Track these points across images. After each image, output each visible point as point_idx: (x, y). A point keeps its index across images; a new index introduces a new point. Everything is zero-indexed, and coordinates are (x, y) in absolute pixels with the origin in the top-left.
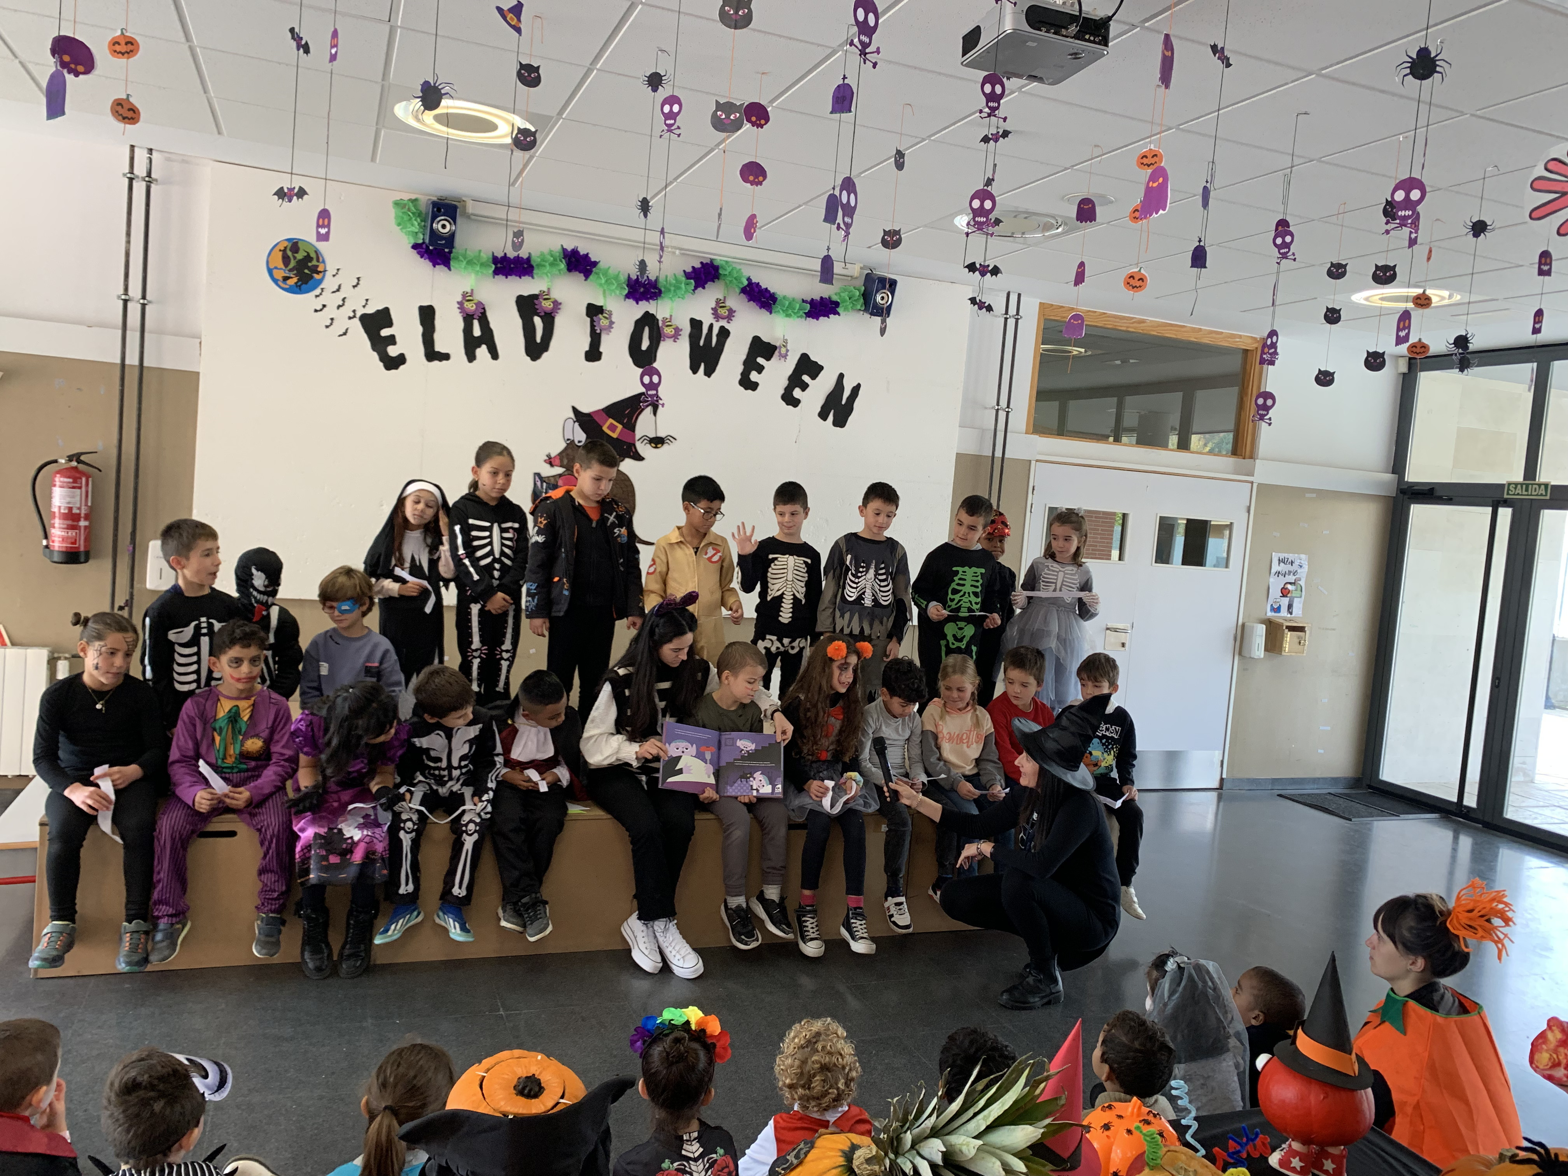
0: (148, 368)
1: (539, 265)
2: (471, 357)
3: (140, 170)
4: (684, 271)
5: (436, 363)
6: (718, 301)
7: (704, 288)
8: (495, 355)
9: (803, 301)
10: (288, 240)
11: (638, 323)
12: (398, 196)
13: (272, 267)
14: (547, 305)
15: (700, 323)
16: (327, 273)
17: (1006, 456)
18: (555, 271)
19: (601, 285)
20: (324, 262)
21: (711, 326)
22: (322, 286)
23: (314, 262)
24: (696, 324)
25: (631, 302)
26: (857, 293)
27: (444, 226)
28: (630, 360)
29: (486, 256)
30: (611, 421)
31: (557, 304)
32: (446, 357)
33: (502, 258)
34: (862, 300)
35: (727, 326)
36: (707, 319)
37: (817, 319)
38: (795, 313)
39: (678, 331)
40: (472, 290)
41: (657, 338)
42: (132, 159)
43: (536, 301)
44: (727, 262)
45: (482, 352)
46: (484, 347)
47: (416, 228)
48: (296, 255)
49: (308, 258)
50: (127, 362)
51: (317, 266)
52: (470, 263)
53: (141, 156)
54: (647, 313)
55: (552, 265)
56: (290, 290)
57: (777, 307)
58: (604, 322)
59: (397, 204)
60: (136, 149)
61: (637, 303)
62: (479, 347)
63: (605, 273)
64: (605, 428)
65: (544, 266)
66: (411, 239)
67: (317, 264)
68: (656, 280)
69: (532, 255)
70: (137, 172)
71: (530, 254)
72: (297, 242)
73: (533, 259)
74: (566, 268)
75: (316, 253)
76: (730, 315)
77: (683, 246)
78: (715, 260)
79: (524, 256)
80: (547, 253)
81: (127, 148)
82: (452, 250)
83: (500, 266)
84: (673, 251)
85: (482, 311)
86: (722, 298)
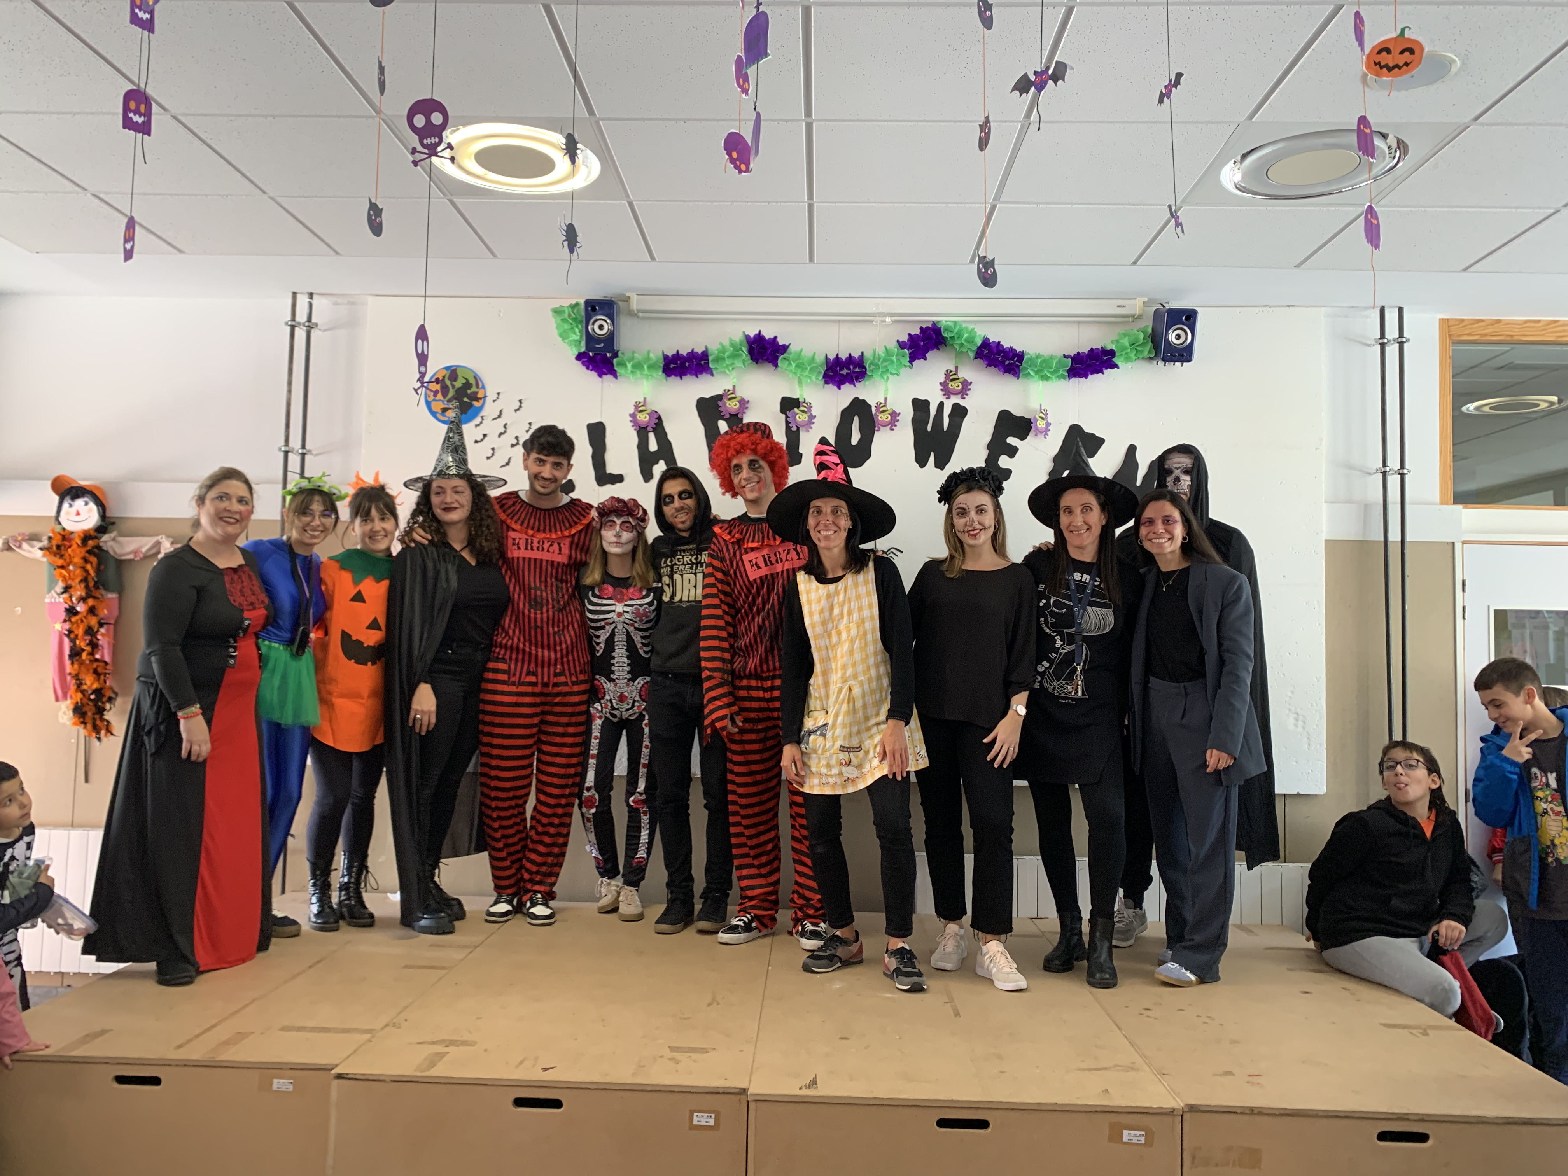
1: (718, 360)
2: (646, 476)
3: (302, 317)
4: (898, 341)
5: (607, 487)
6: (948, 374)
7: (925, 359)
9: (1065, 356)
10: (447, 368)
11: (843, 413)
12: (557, 304)
13: (430, 399)
14: (732, 406)
15: (926, 403)
16: (487, 399)
17: (1408, 538)
18: (736, 363)
19: (793, 373)
20: (483, 387)
21: (941, 406)
22: (482, 414)
23: (474, 389)
24: (921, 406)
25: (832, 388)
26: (1142, 336)
27: (601, 327)
29: (655, 355)
31: (744, 403)
32: (619, 479)
33: (673, 356)
34: (1150, 344)
35: (962, 403)
36: (935, 397)
37: (1086, 378)
38: (1052, 373)
39: (895, 415)
40: (645, 398)
41: (869, 428)
42: (294, 305)
43: (720, 403)
44: (955, 322)
46: (661, 459)
47: (576, 337)
48: (455, 383)
49: (467, 385)
51: (477, 393)
52: (638, 366)
53: (303, 302)
54: (855, 400)
55: (734, 357)
57: (1026, 370)
58: (801, 417)
59: (557, 312)
60: (299, 296)
61: (839, 388)
62: (657, 463)
63: (797, 358)
66: (574, 349)
67: (476, 390)
68: (862, 356)
69: (709, 348)
70: (298, 319)
71: (706, 347)
72: (455, 370)
73: (710, 352)
74: (749, 357)
75: (476, 377)
76: (966, 387)
77: (893, 311)
78: (939, 322)
79: (699, 350)
80: (727, 343)
81: (290, 295)
82: (616, 355)
83: (672, 366)
84: (882, 319)
85: (657, 421)
86: (953, 369)
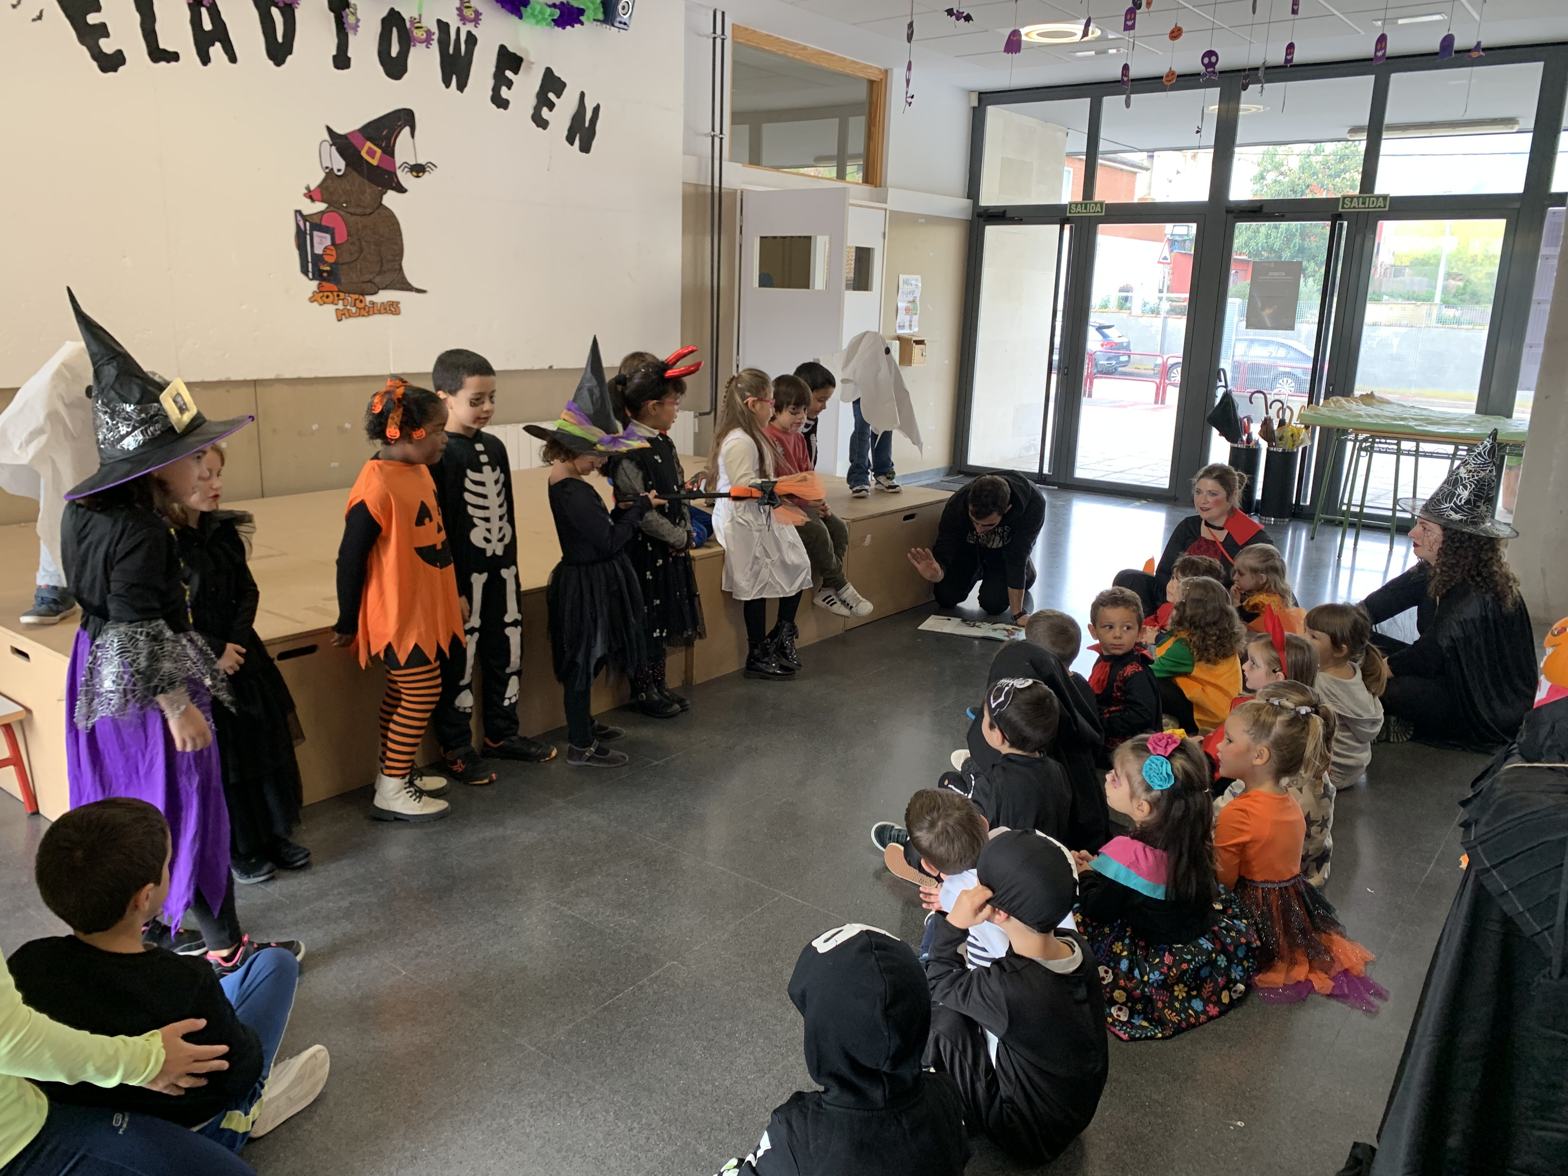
2: (205, 58)
5: (164, 65)
8: (231, 56)
11: (385, 20)
15: (448, 26)
17: (723, 185)
21: (458, 30)
24: (443, 26)
26: (598, 1)
28: (381, 69)
32: (174, 57)
34: (602, 9)
35: (474, 32)
36: (454, 22)
37: (564, 28)
38: (544, 20)
39: (430, 36)
41: (406, 41)
45: (217, 52)
46: (218, 45)
54: (392, 10)
57: (527, 13)
58: (349, 20)
62: (213, 45)
76: (477, 18)
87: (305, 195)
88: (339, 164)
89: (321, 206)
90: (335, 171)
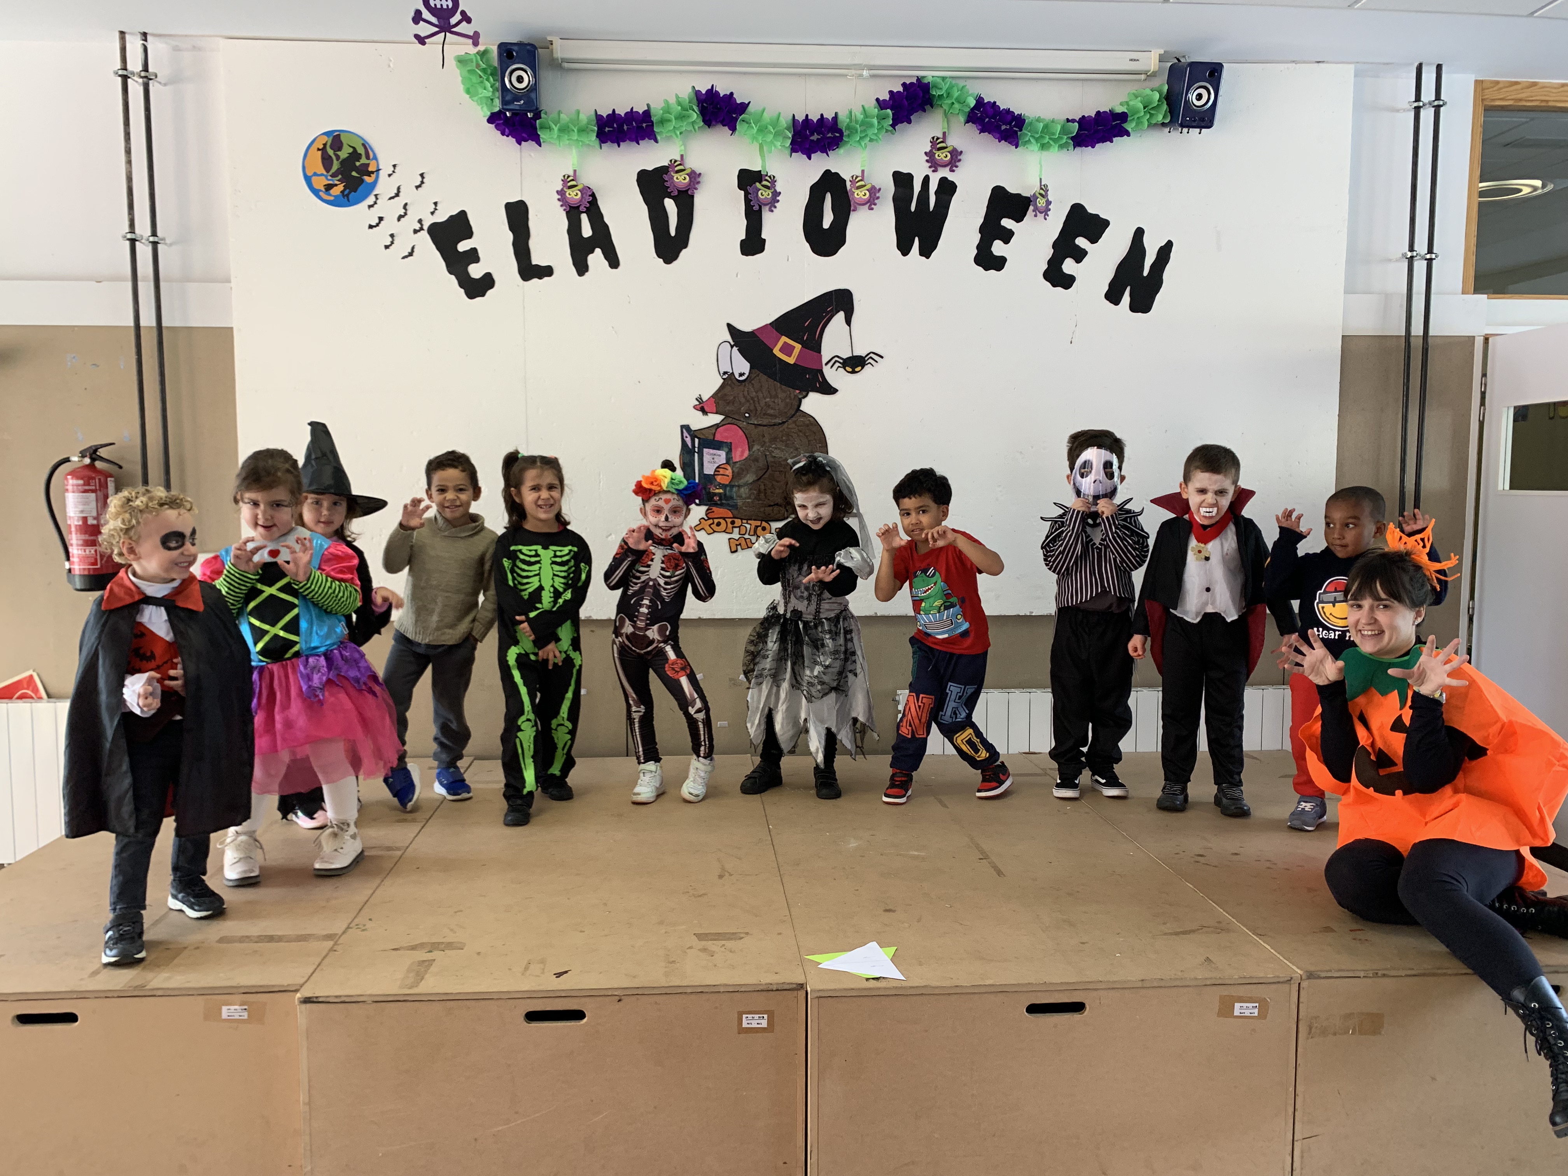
0: (167, 328)
1: (663, 121)
2: (582, 268)
3: (135, 64)
4: (877, 100)
5: (535, 281)
6: (934, 141)
7: (910, 123)
8: (613, 261)
9: (1068, 120)
10: (327, 134)
11: (813, 188)
12: (460, 50)
13: (309, 174)
14: (681, 180)
15: (909, 177)
16: (381, 171)
17: (1431, 333)
18: (684, 126)
19: (754, 138)
20: (375, 158)
21: (926, 180)
22: (375, 192)
23: (364, 160)
24: (902, 180)
25: (800, 157)
26: (1157, 96)
27: (520, 79)
28: (807, 248)
29: (586, 116)
30: (784, 339)
31: (695, 177)
32: (547, 272)
33: (608, 116)
34: (1165, 107)
36: (919, 170)
37: (1093, 147)
38: (1055, 141)
39: (874, 194)
40: (575, 171)
41: (843, 210)
42: (123, 49)
43: (666, 177)
44: (944, 78)
45: (596, 258)
46: (598, 251)
47: (488, 93)
48: (338, 153)
49: (355, 155)
50: (143, 323)
51: (368, 165)
52: (565, 130)
53: (134, 46)
54: (827, 173)
55: (681, 117)
56: (334, 203)
57: (1026, 134)
58: (764, 194)
59: (463, 63)
60: (127, 37)
61: (810, 158)
62: (592, 252)
63: (758, 119)
64: (776, 351)
65: (669, 121)
66: (485, 109)
67: (367, 162)
68: (835, 118)
69: (652, 106)
70: (130, 67)
71: (648, 105)
72: (339, 135)
73: (653, 112)
74: (700, 119)
75: (365, 145)
77: (872, 63)
78: (924, 77)
79: (640, 109)
80: (672, 101)
81: (117, 36)
82: (538, 115)
83: (607, 129)
84: (859, 72)
85: (591, 198)
86: (940, 135)
87: (695, 407)
88: (742, 366)
89: (716, 419)
90: (737, 376)
